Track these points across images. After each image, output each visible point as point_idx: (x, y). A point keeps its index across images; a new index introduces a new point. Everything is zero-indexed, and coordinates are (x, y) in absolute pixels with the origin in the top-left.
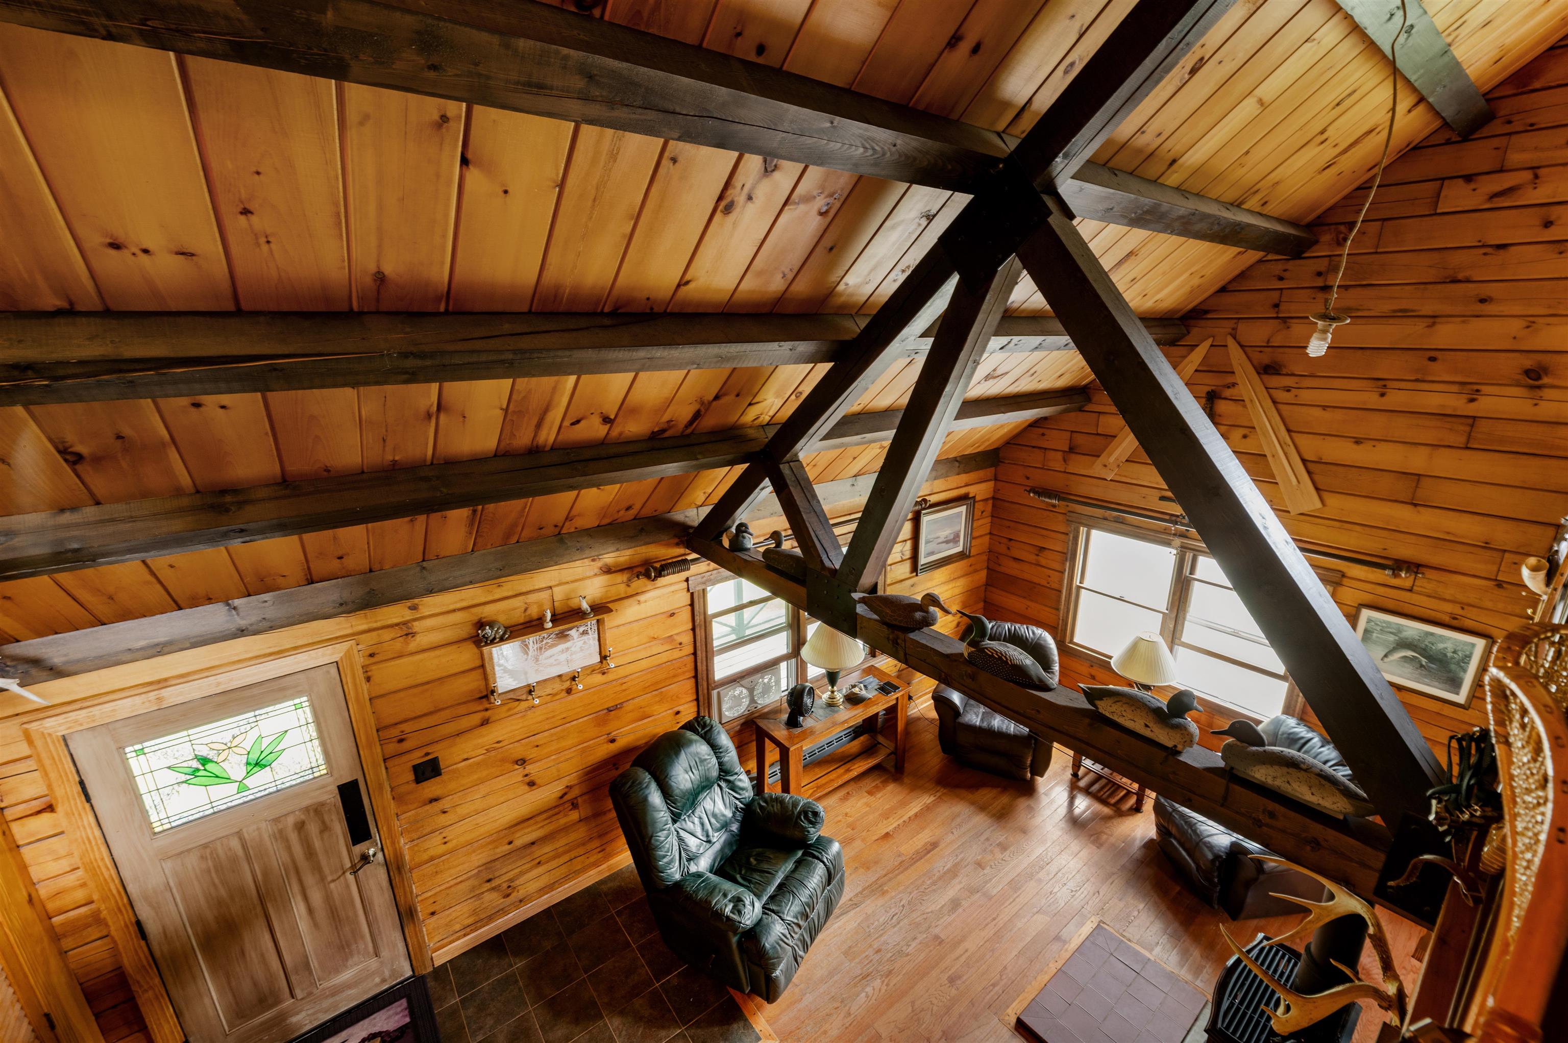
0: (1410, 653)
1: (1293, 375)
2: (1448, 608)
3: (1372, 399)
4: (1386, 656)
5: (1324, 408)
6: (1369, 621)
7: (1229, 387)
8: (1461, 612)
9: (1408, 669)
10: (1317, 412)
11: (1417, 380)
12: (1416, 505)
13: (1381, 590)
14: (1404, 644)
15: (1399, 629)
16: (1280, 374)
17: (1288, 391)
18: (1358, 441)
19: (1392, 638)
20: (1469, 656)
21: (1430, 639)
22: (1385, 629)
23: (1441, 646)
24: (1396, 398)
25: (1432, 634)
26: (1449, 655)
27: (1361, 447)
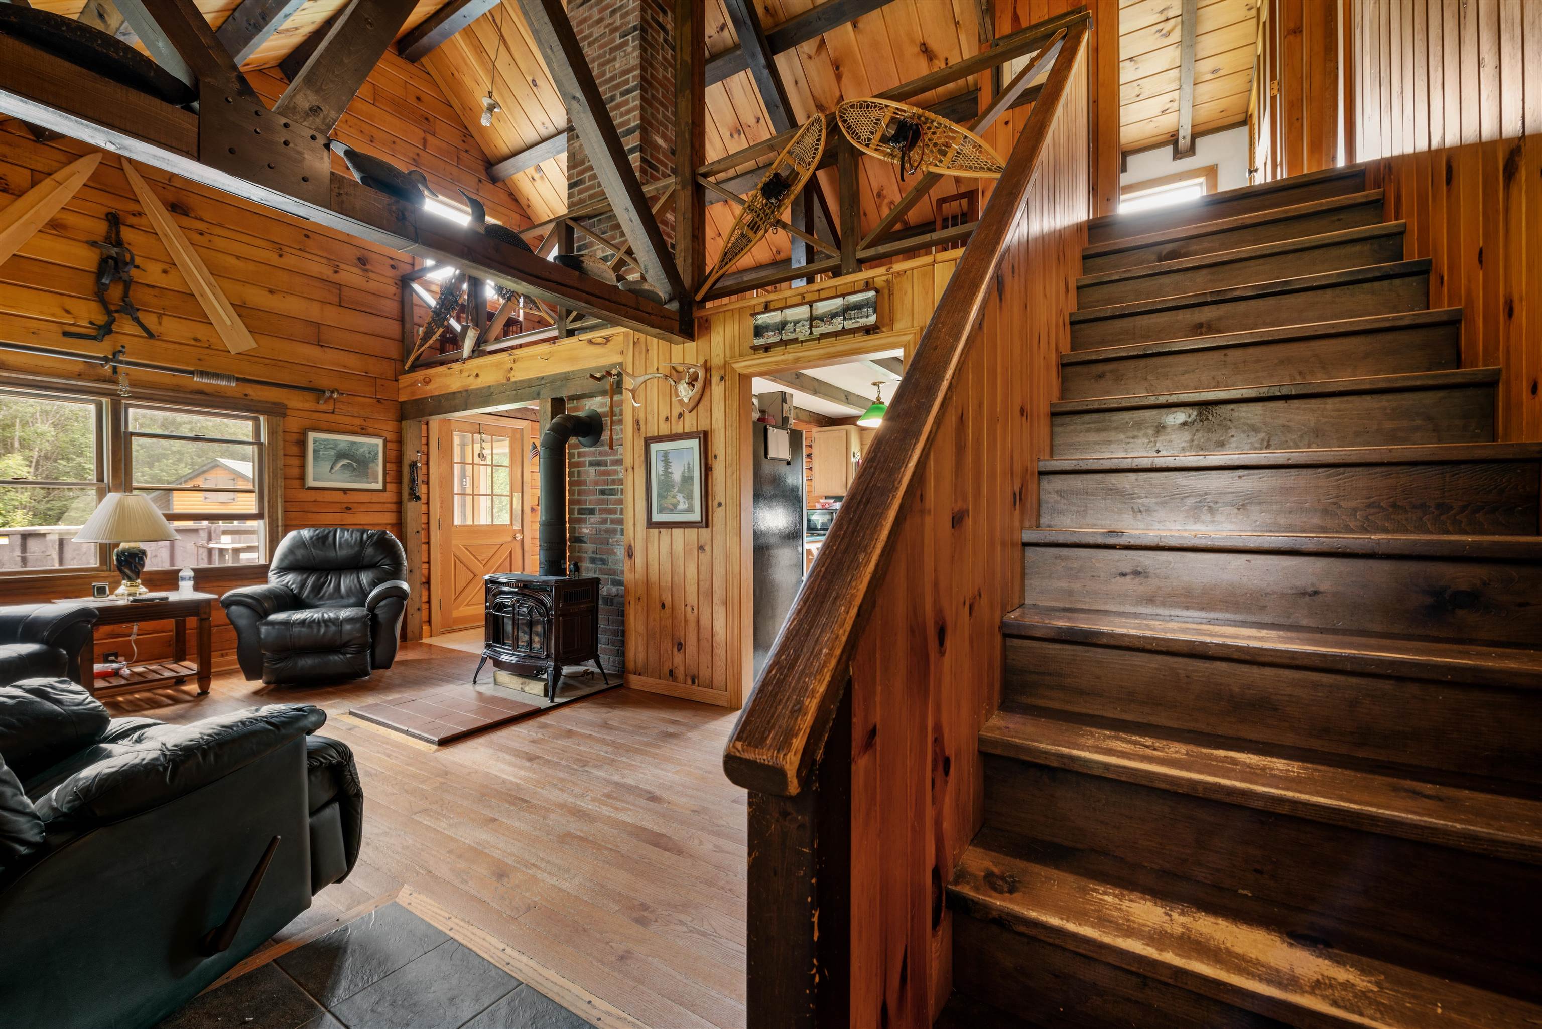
0: (346, 461)
1: (201, 220)
2: (358, 422)
3: (273, 258)
4: (332, 468)
5: (238, 258)
6: (315, 441)
7: (134, 215)
8: (365, 424)
9: (347, 474)
10: (233, 261)
11: (300, 250)
12: (322, 346)
13: (316, 416)
14: (341, 455)
15: (336, 443)
16: (187, 215)
17: (201, 234)
18: (271, 292)
19: (332, 452)
20: (377, 454)
21: (355, 447)
22: (327, 444)
23: (361, 450)
24: (290, 261)
25: (355, 443)
26: (367, 455)
27: (275, 296)
